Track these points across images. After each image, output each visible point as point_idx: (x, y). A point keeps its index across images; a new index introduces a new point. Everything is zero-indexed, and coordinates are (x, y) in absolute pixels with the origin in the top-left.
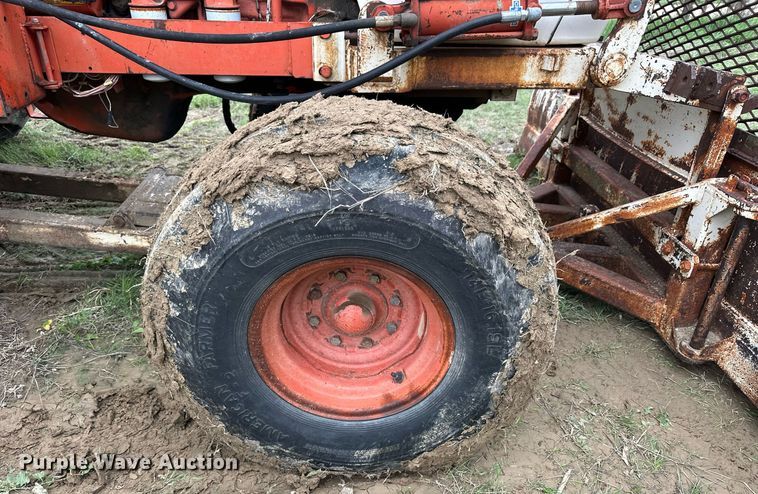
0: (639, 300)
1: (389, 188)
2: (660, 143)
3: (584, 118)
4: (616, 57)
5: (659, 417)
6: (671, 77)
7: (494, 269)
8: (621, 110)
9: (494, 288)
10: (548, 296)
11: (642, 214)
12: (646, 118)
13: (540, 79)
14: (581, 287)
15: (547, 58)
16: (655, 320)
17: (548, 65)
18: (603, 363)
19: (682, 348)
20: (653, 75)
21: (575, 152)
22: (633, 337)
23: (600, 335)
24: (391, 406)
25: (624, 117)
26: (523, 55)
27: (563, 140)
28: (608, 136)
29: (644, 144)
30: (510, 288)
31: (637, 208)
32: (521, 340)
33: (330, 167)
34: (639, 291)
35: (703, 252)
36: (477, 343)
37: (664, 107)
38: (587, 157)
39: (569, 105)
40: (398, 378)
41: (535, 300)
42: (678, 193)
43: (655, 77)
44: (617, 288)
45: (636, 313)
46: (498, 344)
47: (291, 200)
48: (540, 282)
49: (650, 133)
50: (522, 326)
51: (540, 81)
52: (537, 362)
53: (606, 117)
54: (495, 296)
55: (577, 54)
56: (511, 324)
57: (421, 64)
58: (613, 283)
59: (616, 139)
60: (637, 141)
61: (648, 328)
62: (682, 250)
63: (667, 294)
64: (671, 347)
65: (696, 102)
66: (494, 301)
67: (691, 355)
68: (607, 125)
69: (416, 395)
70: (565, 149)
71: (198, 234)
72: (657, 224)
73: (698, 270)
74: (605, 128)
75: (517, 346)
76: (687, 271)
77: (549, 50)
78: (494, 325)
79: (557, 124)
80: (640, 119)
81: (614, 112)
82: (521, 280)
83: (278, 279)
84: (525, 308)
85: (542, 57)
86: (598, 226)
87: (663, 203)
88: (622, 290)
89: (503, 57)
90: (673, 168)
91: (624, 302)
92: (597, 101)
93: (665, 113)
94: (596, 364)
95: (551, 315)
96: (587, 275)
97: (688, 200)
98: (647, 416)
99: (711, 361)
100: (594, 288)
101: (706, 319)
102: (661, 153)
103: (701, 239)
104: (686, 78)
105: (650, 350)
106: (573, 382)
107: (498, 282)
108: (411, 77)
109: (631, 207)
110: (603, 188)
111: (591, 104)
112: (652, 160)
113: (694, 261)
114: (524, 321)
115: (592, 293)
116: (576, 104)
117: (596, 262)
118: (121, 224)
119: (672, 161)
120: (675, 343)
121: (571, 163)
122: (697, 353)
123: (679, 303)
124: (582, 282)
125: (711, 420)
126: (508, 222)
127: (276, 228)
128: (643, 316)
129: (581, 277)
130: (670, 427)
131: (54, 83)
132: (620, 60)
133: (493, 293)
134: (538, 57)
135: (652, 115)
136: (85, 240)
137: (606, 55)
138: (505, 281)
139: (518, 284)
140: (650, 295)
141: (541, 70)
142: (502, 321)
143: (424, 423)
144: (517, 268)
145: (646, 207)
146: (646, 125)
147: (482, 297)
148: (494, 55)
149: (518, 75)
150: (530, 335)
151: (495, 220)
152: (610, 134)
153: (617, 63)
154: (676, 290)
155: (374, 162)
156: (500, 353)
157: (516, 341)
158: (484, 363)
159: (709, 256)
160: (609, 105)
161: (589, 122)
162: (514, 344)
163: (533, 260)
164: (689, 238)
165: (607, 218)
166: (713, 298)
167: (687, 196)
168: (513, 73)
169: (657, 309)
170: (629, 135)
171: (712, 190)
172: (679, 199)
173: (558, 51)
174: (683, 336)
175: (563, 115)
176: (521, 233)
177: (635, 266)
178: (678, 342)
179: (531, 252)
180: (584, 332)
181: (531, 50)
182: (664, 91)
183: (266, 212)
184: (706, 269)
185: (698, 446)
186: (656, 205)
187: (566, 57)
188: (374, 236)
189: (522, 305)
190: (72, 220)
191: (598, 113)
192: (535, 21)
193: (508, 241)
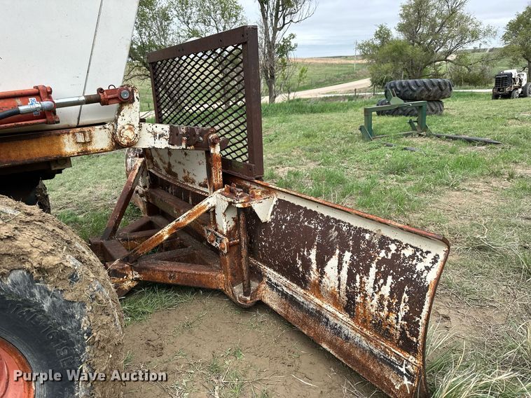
0: (208, 276)
2: (191, 176)
3: (151, 170)
4: (127, 127)
5: (235, 354)
6: (170, 135)
7: (38, 296)
8: (167, 161)
9: (44, 311)
10: (99, 302)
11: (189, 221)
12: (180, 163)
13: (78, 149)
14: (171, 282)
15: (78, 135)
16: (222, 287)
17: (80, 139)
18: (196, 330)
19: (240, 299)
20: (158, 135)
21: (153, 193)
22: (214, 303)
23: (192, 311)
25: (169, 165)
26: (59, 135)
27: (145, 187)
28: (165, 178)
29: (184, 178)
30: (60, 306)
31: (184, 219)
32: (89, 344)
34: (207, 271)
35: (230, 234)
36: (50, 362)
37: (186, 154)
38: (160, 194)
39: (139, 164)
41: (89, 308)
42: (204, 203)
43: (160, 136)
44: (193, 274)
45: (209, 286)
46: (68, 355)
48: (87, 293)
49: (184, 171)
50: (85, 332)
51: (79, 150)
52: (111, 356)
53: (161, 167)
54: (47, 318)
55: (101, 129)
56: (72, 335)
58: (189, 271)
59: (170, 179)
60: (180, 178)
61: (220, 293)
62: (219, 237)
63: (222, 267)
64: (234, 301)
65: (192, 147)
66: (49, 322)
67: (246, 301)
68: (164, 172)
70: (146, 192)
72: (204, 225)
73: (230, 246)
74: (162, 174)
75: (87, 350)
76: (224, 249)
77: (79, 129)
78: (58, 342)
79: (134, 178)
80: (177, 164)
81: (164, 163)
82: (68, 297)
84: (81, 318)
85: (74, 134)
86: (166, 237)
87: (198, 211)
88: (195, 274)
89: (43, 139)
90: (202, 189)
91: (200, 282)
92: (155, 158)
93: (187, 158)
94: (191, 332)
95: (108, 315)
96: (172, 272)
97: (210, 205)
98: (227, 357)
99: (258, 301)
100: (179, 280)
101: (245, 275)
102: (193, 182)
103: (225, 227)
104: (177, 134)
105: (225, 309)
106: (176, 354)
107: (46, 305)
109: (181, 219)
110: (173, 211)
111: (152, 161)
112: (190, 187)
113: (226, 241)
114: (85, 328)
115: (179, 283)
116: (144, 162)
117: (179, 261)
119: (200, 185)
120: (236, 298)
121: (152, 200)
122: (248, 298)
123: (229, 270)
124: (170, 277)
125: (268, 340)
126: (36, 254)
128: (214, 287)
129: (168, 275)
130: (243, 357)
132: (130, 129)
133: (45, 316)
134: (71, 135)
135: (182, 160)
137: (119, 127)
138: (53, 302)
139: (66, 301)
140: (213, 271)
141: (77, 143)
142: (63, 335)
144: (60, 288)
145: (190, 216)
146: (181, 167)
147: (36, 322)
148: (34, 138)
149: (60, 149)
150: (94, 337)
151: (22, 257)
152: (166, 177)
153: (129, 131)
154: (225, 263)
156: (74, 362)
157: (84, 346)
159: (234, 236)
160: (160, 159)
161: (154, 172)
162: (83, 350)
163: (73, 278)
164: (220, 228)
165: (170, 230)
166: (243, 261)
167: (208, 203)
168: (55, 148)
169: (220, 278)
170: (175, 175)
171: (219, 196)
172: (205, 206)
173: (86, 129)
174: (238, 290)
175: (137, 171)
176: (51, 260)
177: (203, 255)
178: (237, 296)
179: (68, 273)
180: (181, 313)
181: (64, 131)
182: (169, 144)
184: (235, 244)
185: (263, 362)
186: (194, 214)
187: (93, 132)
189: (78, 317)
191: (157, 165)
192: (52, 111)
193: (41, 270)
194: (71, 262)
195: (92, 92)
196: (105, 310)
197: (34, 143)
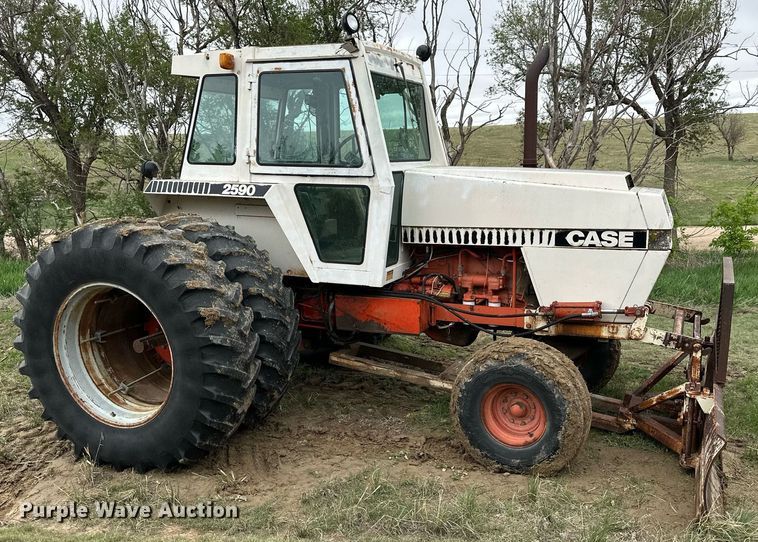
1: (523, 363)
4: (636, 329)
7: (555, 392)
9: (556, 398)
13: (609, 335)
17: (611, 329)
24: (526, 444)
26: (601, 325)
30: (561, 399)
31: (666, 395)
33: (507, 356)
36: (553, 420)
40: (531, 436)
43: (658, 338)
46: (560, 420)
47: (496, 364)
55: (623, 326)
57: (561, 327)
66: (556, 403)
69: (535, 440)
71: (471, 371)
75: (566, 421)
78: (558, 414)
83: (491, 388)
85: (607, 327)
87: (674, 392)
89: (593, 326)
91: (667, 442)
101: (687, 446)
107: (556, 396)
108: (556, 331)
109: (664, 394)
114: (568, 413)
115: (656, 438)
118: (443, 378)
127: (491, 371)
131: (434, 324)
132: (638, 331)
133: (555, 400)
136: (428, 383)
137: (632, 329)
139: (564, 398)
141: (609, 332)
142: (560, 412)
143: (536, 451)
145: (669, 394)
147: (552, 401)
149: (601, 333)
150: (570, 418)
151: (554, 376)
155: (519, 356)
156: (561, 424)
157: (565, 419)
158: (555, 427)
162: (564, 421)
163: (569, 390)
165: (657, 399)
166: (687, 434)
167: (680, 389)
168: (598, 332)
173: (616, 325)
176: (563, 381)
181: (604, 324)
183: (489, 366)
186: (672, 393)
187: (619, 327)
188: (519, 377)
189: (566, 406)
190: (425, 375)
192: (599, 316)
193: (558, 382)
194: (570, 384)
195: (623, 308)
196: (577, 409)
197: (589, 328)
